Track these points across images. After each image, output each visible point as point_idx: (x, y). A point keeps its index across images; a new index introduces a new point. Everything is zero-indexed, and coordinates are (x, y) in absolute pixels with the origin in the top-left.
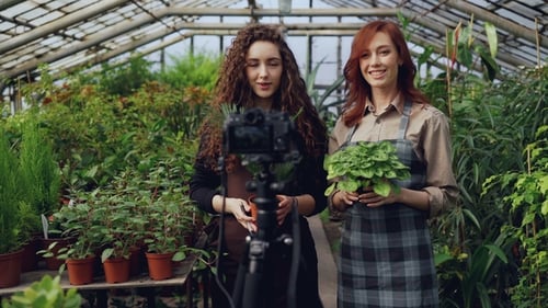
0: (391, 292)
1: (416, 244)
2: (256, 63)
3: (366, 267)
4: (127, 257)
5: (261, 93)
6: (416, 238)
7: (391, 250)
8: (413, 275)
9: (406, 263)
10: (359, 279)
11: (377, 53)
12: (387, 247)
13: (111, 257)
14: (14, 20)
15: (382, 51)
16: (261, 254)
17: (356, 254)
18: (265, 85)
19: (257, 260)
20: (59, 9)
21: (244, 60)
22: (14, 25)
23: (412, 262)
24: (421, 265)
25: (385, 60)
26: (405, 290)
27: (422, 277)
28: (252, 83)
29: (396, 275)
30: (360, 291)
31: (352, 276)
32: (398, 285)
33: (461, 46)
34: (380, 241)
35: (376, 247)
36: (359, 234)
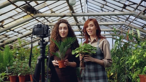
1: (102, 75)
2: (61, 28)
4: (24, 75)
5: (62, 36)
7: (96, 77)
9: (100, 80)
11: (90, 26)
12: (94, 76)
13: (20, 75)
14: (18, 32)
17: (87, 78)
19: (39, 61)
23: (101, 80)
25: (92, 28)
28: (60, 34)
33: (129, 35)
34: (93, 75)
35: (92, 76)
36: (87, 73)
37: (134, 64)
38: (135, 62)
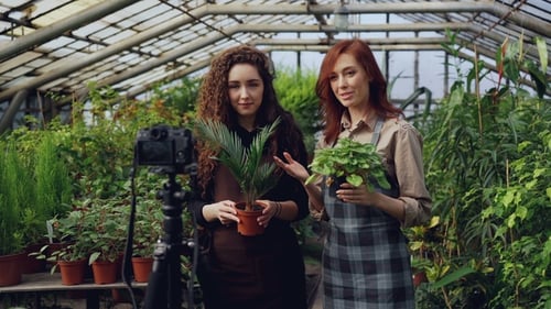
0: (365, 304)
1: (388, 257)
2: (237, 85)
3: (343, 278)
4: (112, 260)
5: (244, 112)
6: (388, 252)
7: (364, 263)
8: (385, 287)
9: (379, 276)
10: (338, 289)
11: (344, 75)
12: (360, 259)
13: (97, 260)
14: (87, 39)
15: (349, 72)
16: (162, 255)
17: (335, 265)
18: (247, 105)
19: (160, 261)
20: (131, 28)
21: (227, 82)
22: (87, 44)
23: (384, 275)
24: (393, 278)
25: (351, 80)
26: (377, 302)
27: (394, 289)
29: (370, 287)
30: (339, 301)
31: (331, 286)
32: (371, 296)
33: (507, 62)
34: (355, 254)
35: (350, 259)
36: (336, 245)
37: (511, 222)
38: (513, 216)
